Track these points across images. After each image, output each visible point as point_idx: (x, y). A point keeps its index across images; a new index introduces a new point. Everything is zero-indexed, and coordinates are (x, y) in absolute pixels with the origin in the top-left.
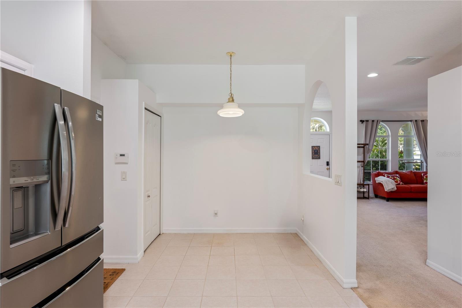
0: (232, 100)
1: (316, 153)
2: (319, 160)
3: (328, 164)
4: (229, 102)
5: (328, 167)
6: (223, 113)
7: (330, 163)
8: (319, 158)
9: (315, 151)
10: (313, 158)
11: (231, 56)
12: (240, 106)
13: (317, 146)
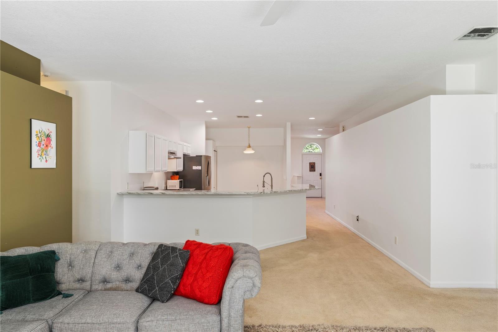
0: (249, 147)
1: (312, 167)
2: (314, 172)
3: (321, 175)
4: (248, 147)
5: (321, 177)
6: (246, 152)
7: (322, 174)
8: (315, 171)
9: (311, 166)
10: (310, 171)
11: (249, 128)
12: (253, 150)
13: (313, 163)
